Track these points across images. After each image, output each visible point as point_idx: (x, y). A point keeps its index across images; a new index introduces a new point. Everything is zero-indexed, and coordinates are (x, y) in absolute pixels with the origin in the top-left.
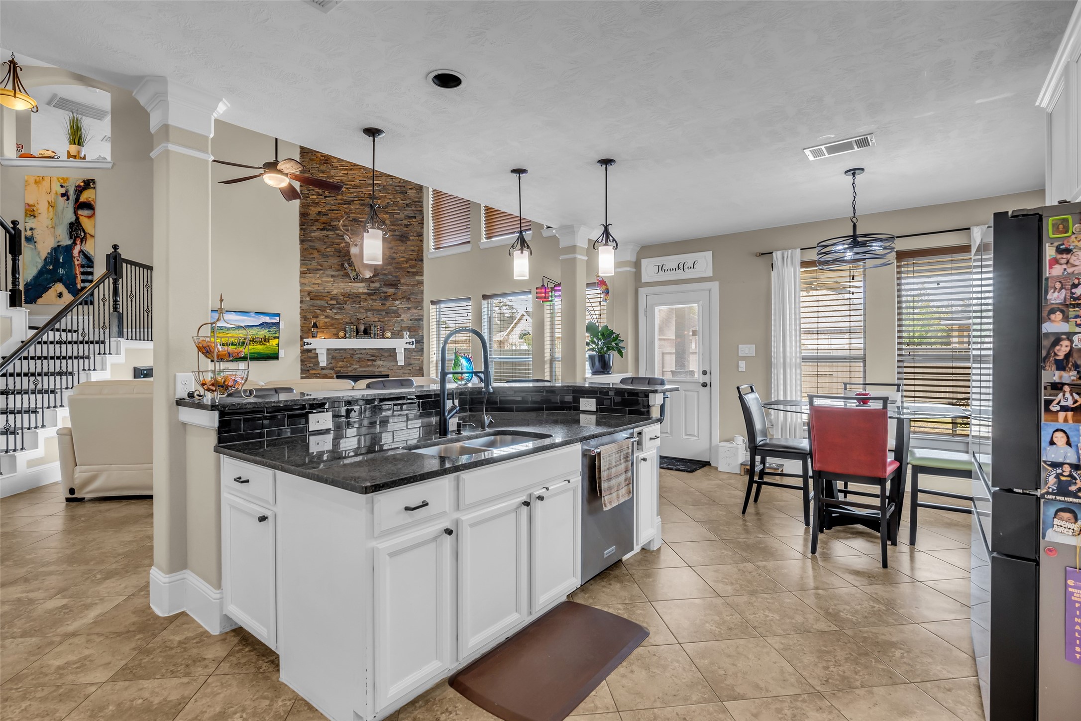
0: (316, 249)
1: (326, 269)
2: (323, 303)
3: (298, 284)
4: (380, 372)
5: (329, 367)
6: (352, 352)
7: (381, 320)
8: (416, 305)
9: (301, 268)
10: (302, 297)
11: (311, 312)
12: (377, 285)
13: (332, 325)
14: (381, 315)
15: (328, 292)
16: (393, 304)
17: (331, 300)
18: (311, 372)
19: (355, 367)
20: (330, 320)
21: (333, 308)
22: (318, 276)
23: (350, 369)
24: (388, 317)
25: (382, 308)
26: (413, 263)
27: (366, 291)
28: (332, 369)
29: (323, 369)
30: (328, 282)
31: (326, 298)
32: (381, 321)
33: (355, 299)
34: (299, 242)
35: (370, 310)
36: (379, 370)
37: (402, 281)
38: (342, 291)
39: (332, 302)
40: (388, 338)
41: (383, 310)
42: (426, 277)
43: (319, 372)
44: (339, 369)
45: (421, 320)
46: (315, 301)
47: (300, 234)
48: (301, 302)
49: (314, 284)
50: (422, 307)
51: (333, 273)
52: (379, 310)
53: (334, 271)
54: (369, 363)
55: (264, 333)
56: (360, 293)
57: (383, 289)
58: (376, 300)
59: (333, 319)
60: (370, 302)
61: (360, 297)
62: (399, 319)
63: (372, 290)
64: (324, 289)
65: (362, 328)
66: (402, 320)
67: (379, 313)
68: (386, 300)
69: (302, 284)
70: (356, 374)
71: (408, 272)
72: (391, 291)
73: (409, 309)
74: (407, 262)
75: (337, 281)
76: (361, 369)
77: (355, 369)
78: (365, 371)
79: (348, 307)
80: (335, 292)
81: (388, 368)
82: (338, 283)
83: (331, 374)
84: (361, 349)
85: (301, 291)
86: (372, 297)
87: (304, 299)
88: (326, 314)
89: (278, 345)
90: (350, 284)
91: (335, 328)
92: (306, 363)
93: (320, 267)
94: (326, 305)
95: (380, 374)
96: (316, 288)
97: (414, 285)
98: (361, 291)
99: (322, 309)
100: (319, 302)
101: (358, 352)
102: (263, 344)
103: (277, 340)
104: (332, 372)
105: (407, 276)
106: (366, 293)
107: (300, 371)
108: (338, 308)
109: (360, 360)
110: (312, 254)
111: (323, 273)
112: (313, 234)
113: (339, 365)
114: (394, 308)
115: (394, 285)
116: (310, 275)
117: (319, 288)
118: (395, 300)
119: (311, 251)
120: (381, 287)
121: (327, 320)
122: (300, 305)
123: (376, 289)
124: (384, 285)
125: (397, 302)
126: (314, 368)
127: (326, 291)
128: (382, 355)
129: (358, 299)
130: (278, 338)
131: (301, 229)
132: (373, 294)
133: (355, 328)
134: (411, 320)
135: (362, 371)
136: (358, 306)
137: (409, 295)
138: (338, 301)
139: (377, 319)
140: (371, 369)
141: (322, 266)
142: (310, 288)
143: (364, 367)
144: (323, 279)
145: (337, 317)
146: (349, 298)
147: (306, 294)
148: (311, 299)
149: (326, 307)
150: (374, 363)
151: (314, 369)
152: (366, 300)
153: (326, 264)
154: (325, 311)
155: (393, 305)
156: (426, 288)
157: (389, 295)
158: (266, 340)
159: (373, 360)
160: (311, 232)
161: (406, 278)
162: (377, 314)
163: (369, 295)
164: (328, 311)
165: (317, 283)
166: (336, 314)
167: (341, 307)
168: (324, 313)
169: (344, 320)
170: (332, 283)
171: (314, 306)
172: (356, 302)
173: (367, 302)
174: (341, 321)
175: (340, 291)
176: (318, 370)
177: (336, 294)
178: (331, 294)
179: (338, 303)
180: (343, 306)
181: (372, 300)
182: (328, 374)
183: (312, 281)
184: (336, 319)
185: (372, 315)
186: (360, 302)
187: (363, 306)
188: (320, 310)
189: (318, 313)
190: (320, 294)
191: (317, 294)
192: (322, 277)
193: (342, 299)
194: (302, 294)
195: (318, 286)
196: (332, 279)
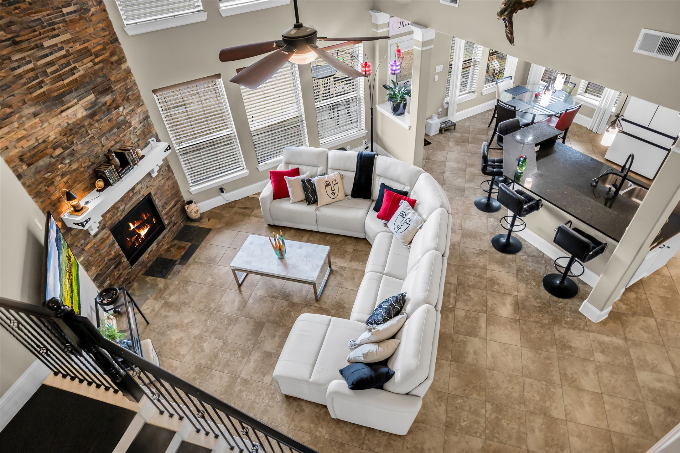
2: (46, 160)
4: (143, 195)
8: (136, 103)
10: (14, 169)
11: (40, 182)
13: (75, 181)
14: (115, 133)
15: (44, 141)
16: (118, 113)
17: (55, 149)
18: (86, 249)
19: (122, 208)
20: (68, 176)
21: (64, 159)
22: (16, 125)
23: (119, 214)
24: (121, 133)
25: (112, 125)
26: (110, 47)
29: (96, 235)
30: (32, 127)
31: (47, 151)
33: (80, 131)
35: (102, 136)
36: (141, 194)
37: (113, 79)
38: (60, 129)
39: (59, 151)
41: (113, 127)
42: (131, 63)
43: (94, 241)
44: (110, 222)
45: (148, 117)
46: (36, 164)
48: (19, 177)
49: (19, 140)
50: (143, 101)
51: (33, 110)
52: (110, 130)
54: (131, 194)
58: (101, 119)
60: (96, 125)
61: (84, 126)
62: (131, 128)
63: (90, 109)
64: (37, 140)
65: (117, 161)
66: (135, 128)
67: (112, 132)
68: (110, 112)
71: (112, 63)
72: (108, 98)
73: (133, 110)
74: (104, 49)
75: (44, 119)
76: (128, 206)
77: (123, 211)
78: (132, 205)
79: (78, 147)
80: (52, 136)
81: (147, 187)
82: (47, 120)
83: (106, 233)
85: (8, 162)
86: (96, 118)
87: (20, 171)
88: (59, 172)
90: (64, 114)
91: (80, 182)
92: (75, 245)
93: (8, 110)
94: (53, 160)
96: (26, 144)
97: (125, 79)
99: (52, 168)
100: (41, 163)
104: (104, 231)
105: (113, 70)
108: (69, 155)
111: (20, 117)
114: (122, 118)
115: (107, 90)
117: (30, 143)
118: (117, 108)
121: (65, 179)
122: (19, 183)
123: (94, 104)
125: (121, 109)
126: (86, 242)
127: (40, 141)
129: (82, 129)
133: (114, 167)
134: (141, 123)
136: (87, 138)
137: (127, 93)
138: (63, 145)
140: (135, 199)
141: (10, 107)
142: (17, 150)
144: (26, 126)
145: (74, 166)
146: (73, 134)
147: (17, 161)
148: (29, 165)
149: (54, 164)
152: (92, 125)
153: (14, 100)
154: (57, 169)
155: (119, 115)
156: (137, 76)
157: (108, 104)
161: (114, 72)
164: (60, 167)
165: (20, 136)
166: (70, 165)
167: (71, 151)
168: (57, 172)
169: (83, 166)
170: (40, 125)
171: (39, 172)
172: (82, 135)
173: (94, 127)
174: (82, 169)
175: (56, 131)
176: (92, 240)
177: (55, 138)
178: (50, 141)
179: (65, 149)
180: (72, 148)
181: (97, 121)
182: (104, 236)
183: (15, 136)
184: (74, 170)
185: (106, 140)
186: (87, 132)
187: (92, 135)
188: (49, 172)
189: (50, 177)
190: (36, 150)
191: (32, 153)
192: (22, 124)
193: (66, 141)
194: (12, 165)
195: (25, 140)
196: (38, 119)
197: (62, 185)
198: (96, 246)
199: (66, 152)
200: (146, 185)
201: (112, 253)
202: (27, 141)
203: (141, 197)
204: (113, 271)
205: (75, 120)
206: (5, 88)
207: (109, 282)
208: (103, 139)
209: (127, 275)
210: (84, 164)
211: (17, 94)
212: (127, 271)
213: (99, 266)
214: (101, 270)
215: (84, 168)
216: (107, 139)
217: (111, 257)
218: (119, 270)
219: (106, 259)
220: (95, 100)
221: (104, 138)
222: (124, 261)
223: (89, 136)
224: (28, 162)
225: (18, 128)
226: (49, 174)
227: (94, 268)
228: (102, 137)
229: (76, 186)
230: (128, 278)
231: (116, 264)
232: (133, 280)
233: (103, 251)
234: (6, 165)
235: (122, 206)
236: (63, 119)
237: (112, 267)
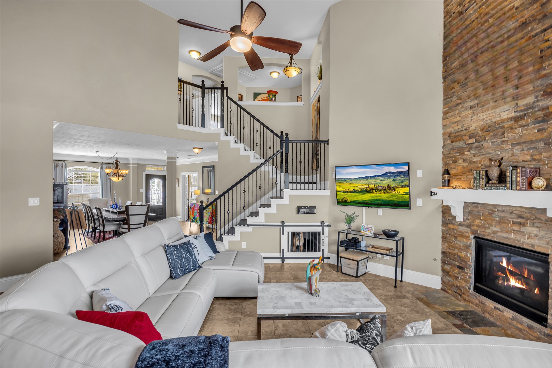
0: (456, 81)
1: (464, 102)
2: (462, 144)
3: (441, 127)
4: (533, 246)
5: (465, 223)
6: (491, 208)
7: (537, 157)
9: (443, 108)
10: (444, 140)
11: (452, 157)
12: (530, 100)
13: (470, 170)
15: (466, 129)
17: (470, 138)
18: (450, 226)
19: (494, 229)
20: (468, 164)
21: (471, 148)
22: (457, 112)
23: (488, 231)
27: (512, 115)
28: (468, 226)
29: (460, 224)
30: (466, 116)
31: (464, 137)
32: (535, 160)
33: (497, 131)
34: (442, 80)
35: (517, 144)
36: (531, 241)
38: (482, 123)
39: (471, 141)
40: (539, 189)
41: (540, 140)
43: (457, 227)
44: (476, 228)
46: (455, 143)
47: (443, 71)
48: (444, 146)
49: (455, 122)
51: (472, 103)
52: (533, 142)
53: (472, 100)
54: (516, 228)
55: (389, 181)
56: (503, 121)
57: (541, 103)
58: (527, 125)
59: (471, 162)
60: (519, 130)
61: (503, 127)
63: (521, 111)
64: (462, 127)
65: (494, 173)
67: (533, 145)
68: (547, 121)
69: (444, 126)
70: (496, 240)
75: (476, 112)
76: (502, 234)
77: (495, 233)
78: (507, 238)
79: (487, 144)
80: (473, 128)
83: (468, 232)
84: (502, 206)
85: (444, 134)
86: (522, 122)
87: (446, 143)
88: (464, 157)
89: (409, 193)
93: (460, 101)
94: (465, 146)
95: (531, 249)
96: (456, 127)
98: (506, 117)
99: (461, 151)
100: (457, 144)
101: (500, 209)
102: (388, 192)
103: (407, 189)
104: (469, 230)
106: (511, 119)
107: (441, 223)
108: (476, 147)
109: (501, 222)
110: (453, 88)
111: (462, 107)
112: (453, 65)
113: (475, 223)
116: (451, 114)
117: (458, 127)
119: (452, 85)
120: (538, 101)
121: (465, 164)
122: (442, 150)
123: (531, 106)
124: (543, 95)
126: (452, 222)
127: (464, 128)
128: (536, 218)
129: (500, 130)
130: (408, 186)
131: (444, 65)
132: (521, 118)
133: (484, 174)
135: (503, 237)
136: (500, 140)
138: (477, 138)
139: (528, 158)
140: (517, 237)
141: (461, 99)
142: (451, 129)
143: (507, 232)
144: (462, 115)
145: (475, 159)
146: (489, 131)
147: (447, 136)
148: (452, 142)
149: (464, 149)
150: (522, 229)
151: (452, 224)
152: (512, 128)
153: (465, 95)
154: (463, 153)
158: (390, 188)
159: (520, 224)
160: (452, 64)
162: (529, 149)
163: (517, 119)
164: (466, 153)
165: (456, 120)
166: (474, 156)
167: (479, 145)
168: (463, 156)
169: (482, 163)
170: (471, 116)
171: (454, 149)
172: (496, 135)
173: (514, 132)
174: (480, 165)
175: (478, 124)
176: (455, 225)
177: (475, 130)
178: (470, 130)
179: (477, 141)
180: (482, 143)
181: (521, 126)
182: (465, 232)
183: (453, 120)
184: (474, 162)
185: (521, 151)
186: (503, 134)
187: (507, 139)
188: (459, 153)
189: (457, 157)
190: (459, 134)
191: (456, 134)
192: (460, 113)
193: (481, 135)
194: (444, 138)
195: (456, 124)
196: (472, 111)
197: (460, 167)
198: (456, 232)
199: (475, 144)
200: (548, 240)
201: (463, 253)
202: (457, 125)
203: (528, 244)
204: (455, 265)
205: (498, 119)
206: (464, 86)
207: (449, 268)
208: (516, 148)
209: (463, 287)
210: (484, 161)
211: (469, 90)
212: (464, 284)
213: (449, 249)
214: (449, 253)
215: (482, 165)
216: (523, 150)
217: (459, 254)
218: (459, 273)
219: (456, 251)
220: (534, 102)
221: (519, 147)
222: (467, 273)
223: (503, 140)
224: (453, 140)
225: (457, 114)
226: (458, 154)
227: (446, 244)
228: (518, 146)
229: (468, 175)
230: (461, 290)
231: (460, 265)
232: (465, 300)
233: (458, 242)
234: (442, 136)
235: (495, 227)
236: (488, 115)
237: (456, 263)
